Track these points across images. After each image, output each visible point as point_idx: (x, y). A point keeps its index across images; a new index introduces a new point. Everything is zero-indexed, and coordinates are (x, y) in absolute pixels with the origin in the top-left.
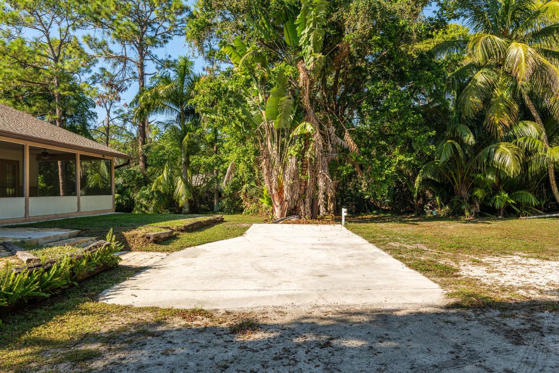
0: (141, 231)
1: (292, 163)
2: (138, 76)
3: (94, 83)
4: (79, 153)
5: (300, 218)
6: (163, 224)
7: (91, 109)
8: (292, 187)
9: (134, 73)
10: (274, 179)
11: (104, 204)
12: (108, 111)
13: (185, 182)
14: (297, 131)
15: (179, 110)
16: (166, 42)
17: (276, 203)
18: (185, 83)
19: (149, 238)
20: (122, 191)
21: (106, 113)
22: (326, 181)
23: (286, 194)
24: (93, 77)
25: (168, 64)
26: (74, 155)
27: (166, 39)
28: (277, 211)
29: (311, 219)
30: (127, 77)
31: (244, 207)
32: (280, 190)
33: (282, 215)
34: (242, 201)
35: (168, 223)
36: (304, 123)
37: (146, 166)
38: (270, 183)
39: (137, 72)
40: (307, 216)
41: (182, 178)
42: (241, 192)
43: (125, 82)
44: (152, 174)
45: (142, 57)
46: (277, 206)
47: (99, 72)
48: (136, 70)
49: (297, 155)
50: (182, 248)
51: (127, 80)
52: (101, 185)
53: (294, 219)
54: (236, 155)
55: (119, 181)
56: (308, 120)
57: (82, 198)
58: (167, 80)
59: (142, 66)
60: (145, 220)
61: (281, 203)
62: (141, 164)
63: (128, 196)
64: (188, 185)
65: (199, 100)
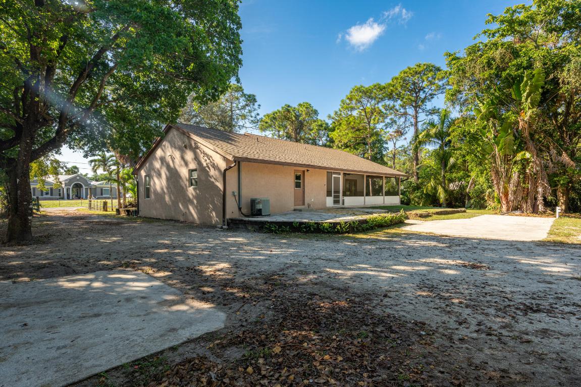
0: (414, 212)
1: (515, 177)
2: (413, 124)
3: (386, 128)
4: (384, 176)
5: (523, 212)
6: (425, 210)
7: (385, 145)
8: (515, 192)
9: (411, 122)
10: (501, 187)
11: (395, 200)
12: (395, 144)
13: (444, 188)
14: (519, 156)
15: (440, 142)
16: (432, 98)
17: (503, 202)
18: (445, 125)
19: (417, 215)
20: (403, 193)
21: (393, 145)
22: (545, 188)
23: (511, 197)
24: (386, 125)
25: (434, 112)
26: (382, 177)
27: (432, 96)
28: (504, 208)
29: (532, 213)
30: (407, 125)
31: (488, 205)
32: (506, 195)
33: (508, 210)
34: (486, 201)
35: (427, 210)
36: (524, 152)
37: (418, 178)
38: (499, 189)
39: (413, 122)
40: (528, 212)
41: (441, 186)
42: (485, 195)
43: (406, 128)
44: (422, 183)
45: (417, 112)
46: (504, 204)
47: (390, 121)
48: (413, 120)
49: (519, 171)
50: (433, 220)
51: (407, 127)
52: (391, 190)
53: (518, 213)
54: (475, 172)
55: (402, 187)
56: (527, 150)
57: (385, 197)
58: (432, 124)
59: (416, 117)
60: (416, 208)
61: (508, 203)
62: (415, 177)
63: (407, 196)
64: (446, 191)
65: (454, 137)
